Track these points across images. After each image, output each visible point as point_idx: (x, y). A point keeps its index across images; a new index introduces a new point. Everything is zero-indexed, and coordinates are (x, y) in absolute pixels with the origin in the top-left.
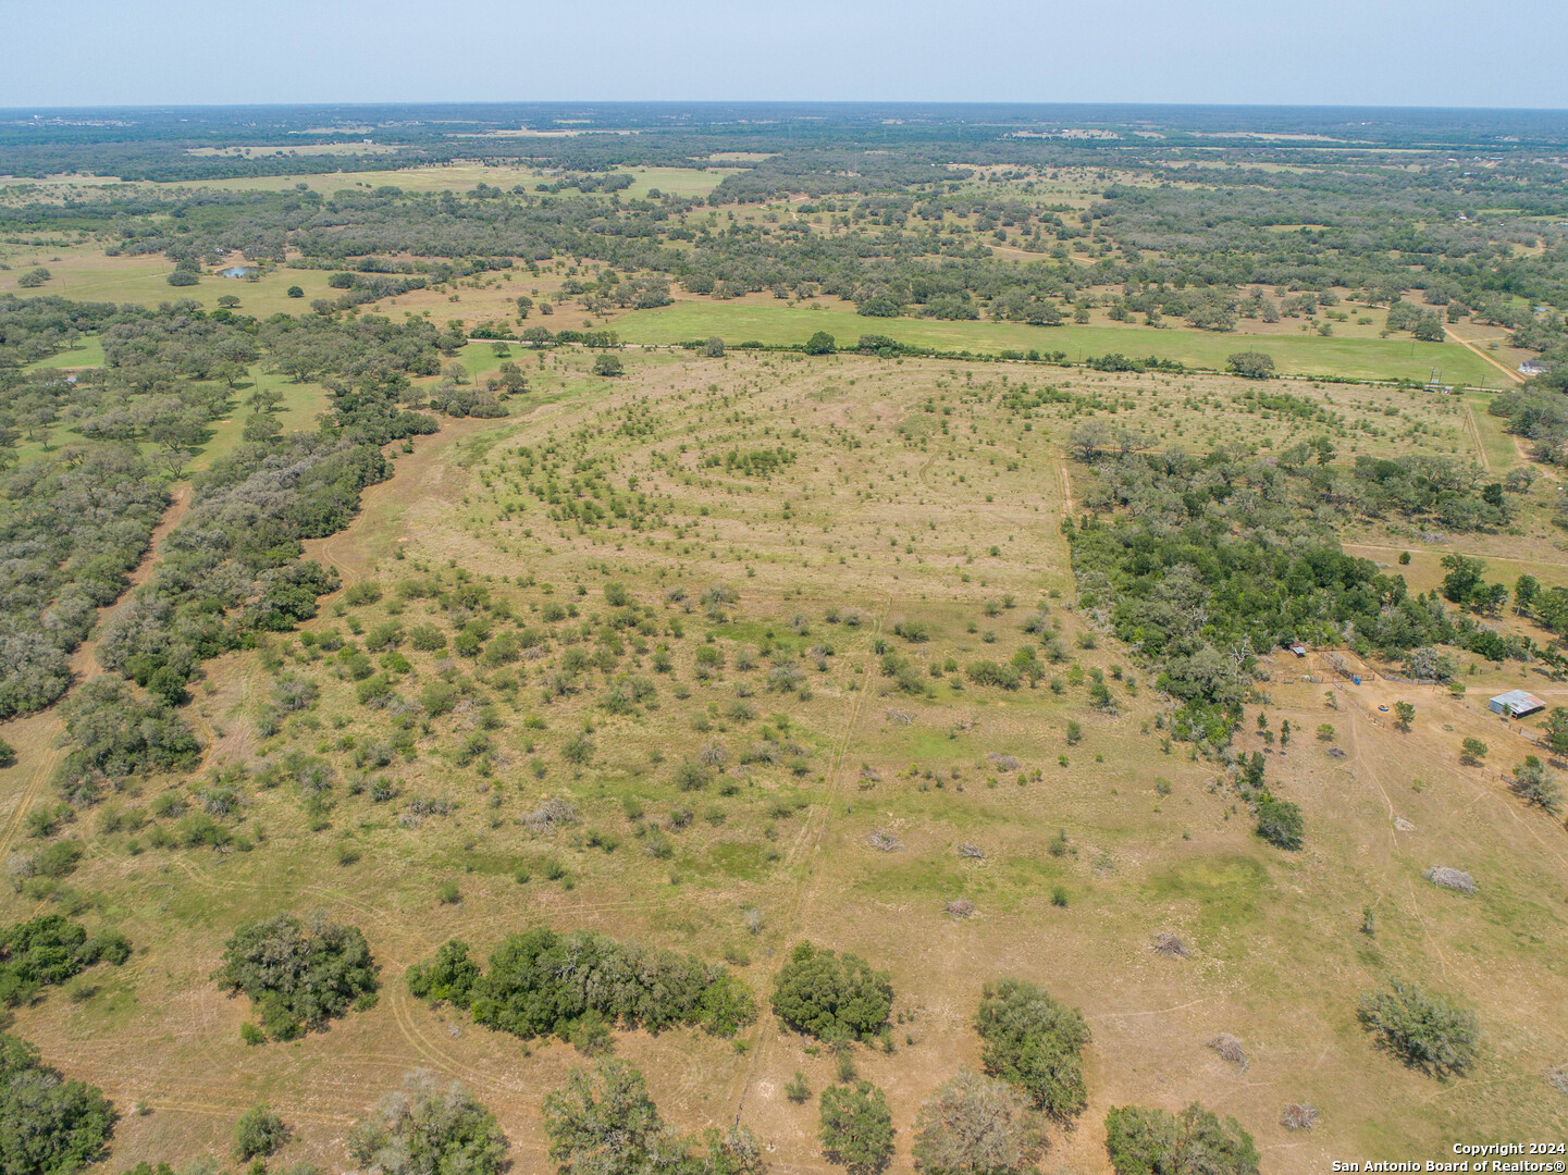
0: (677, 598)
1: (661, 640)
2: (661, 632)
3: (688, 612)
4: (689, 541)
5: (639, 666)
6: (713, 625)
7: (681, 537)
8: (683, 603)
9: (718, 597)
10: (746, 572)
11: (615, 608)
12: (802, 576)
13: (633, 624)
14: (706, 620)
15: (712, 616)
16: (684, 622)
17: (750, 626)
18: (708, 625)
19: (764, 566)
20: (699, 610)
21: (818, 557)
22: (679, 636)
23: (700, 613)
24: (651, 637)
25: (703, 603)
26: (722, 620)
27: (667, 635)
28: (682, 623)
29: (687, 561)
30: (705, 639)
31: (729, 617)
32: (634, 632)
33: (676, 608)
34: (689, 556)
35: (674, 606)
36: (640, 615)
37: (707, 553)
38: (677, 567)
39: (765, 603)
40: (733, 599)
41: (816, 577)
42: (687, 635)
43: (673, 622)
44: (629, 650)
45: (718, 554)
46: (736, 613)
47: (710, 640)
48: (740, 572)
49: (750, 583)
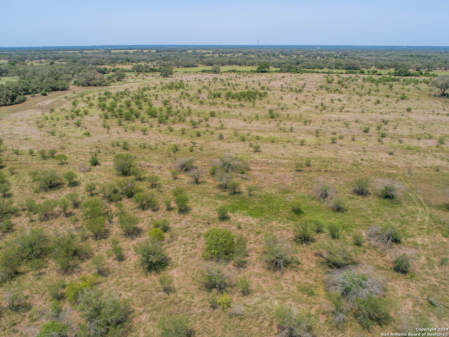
0: (185, 168)
1: (160, 216)
2: (163, 206)
3: (197, 182)
4: (202, 129)
5: (121, 258)
6: (225, 198)
7: (195, 127)
8: (192, 173)
9: (227, 167)
10: (252, 149)
11: (122, 179)
12: (303, 152)
13: (130, 195)
14: (217, 191)
15: (224, 187)
16: (191, 194)
17: (268, 199)
18: (220, 197)
19: (265, 145)
20: (210, 181)
21: (311, 139)
22: (184, 210)
23: (211, 183)
24: (149, 212)
25: (213, 173)
26: (235, 191)
27: (169, 209)
28: (189, 194)
29: (199, 141)
30: (216, 215)
31: (243, 188)
32: (128, 204)
33: (185, 178)
34: (201, 138)
35: (183, 176)
36: (143, 186)
37: (216, 136)
38: (190, 145)
39: (278, 174)
40: (243, 170)
41: (317, 153)
42: (195, 210)
43: (177, 193)
44: (116, 230)
45: (225, 137)
46: (250, 184)
47: (224, 218)
48: (246, 149)
49: (256, 156)
